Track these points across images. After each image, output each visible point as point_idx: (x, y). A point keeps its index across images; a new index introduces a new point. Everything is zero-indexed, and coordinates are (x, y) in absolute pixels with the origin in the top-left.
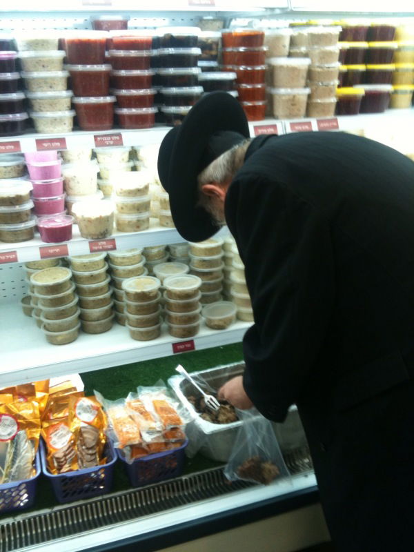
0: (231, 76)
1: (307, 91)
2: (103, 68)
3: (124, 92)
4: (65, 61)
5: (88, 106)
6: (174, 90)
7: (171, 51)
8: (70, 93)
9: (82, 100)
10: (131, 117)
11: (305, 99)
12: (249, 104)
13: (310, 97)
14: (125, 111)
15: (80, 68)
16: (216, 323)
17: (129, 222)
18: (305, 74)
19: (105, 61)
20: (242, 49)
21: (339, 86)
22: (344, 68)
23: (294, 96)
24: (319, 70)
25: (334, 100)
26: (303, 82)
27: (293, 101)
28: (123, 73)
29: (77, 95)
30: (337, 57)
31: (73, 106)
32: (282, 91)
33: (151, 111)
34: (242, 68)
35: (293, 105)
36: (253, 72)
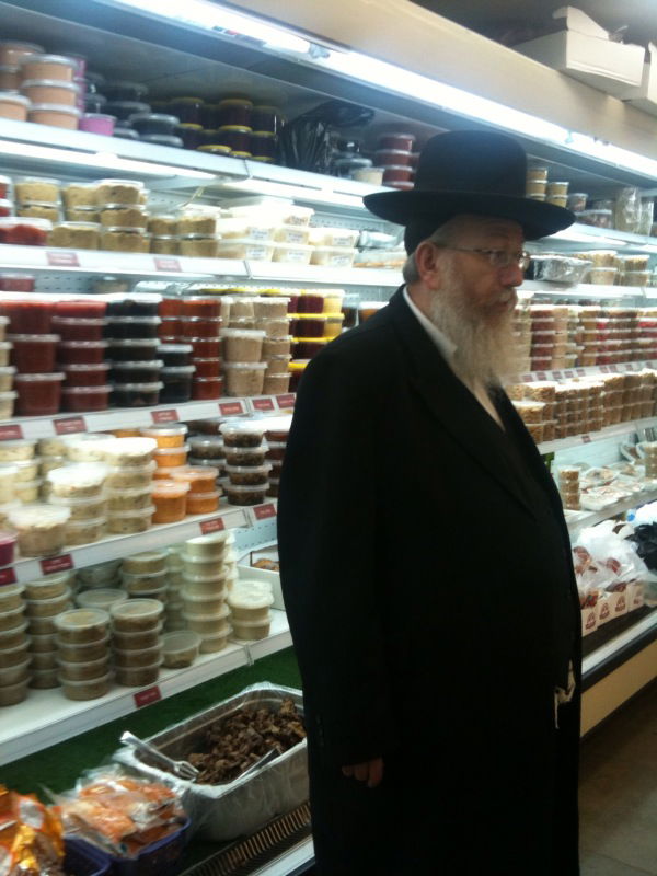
0: (187, 349)
1: (265, 365)
2: (52, 338)
3: (74, 367)
4: (10, 330)
5: (35, 386)
6: (131, 365)
7: (129, 319)
8: (11, 370)
9: (28, 378)
10: (83, 397)
11: (262, 374)
12: (203, 380)
13: (266, 371)
14: (77, 390)
15: (23, 338)
16: (178, 659)
17: (84, 530)
18: (260, 347)
19: (54, 330)
20: (194, 319)
21: (291, 360)
22: (296, 341)
23: (255, 371)
24: (273, 343)
25: (287, 375)
26: (259, 355)
27: (253, 375)
28: (74, 344)
29: (21, 371)
30: (287, 329)
31: (16, 386)
32: (239, 365)
33: (105, 389)
34: (194, 340)
35: (253, 380)
36: (207, 344)
